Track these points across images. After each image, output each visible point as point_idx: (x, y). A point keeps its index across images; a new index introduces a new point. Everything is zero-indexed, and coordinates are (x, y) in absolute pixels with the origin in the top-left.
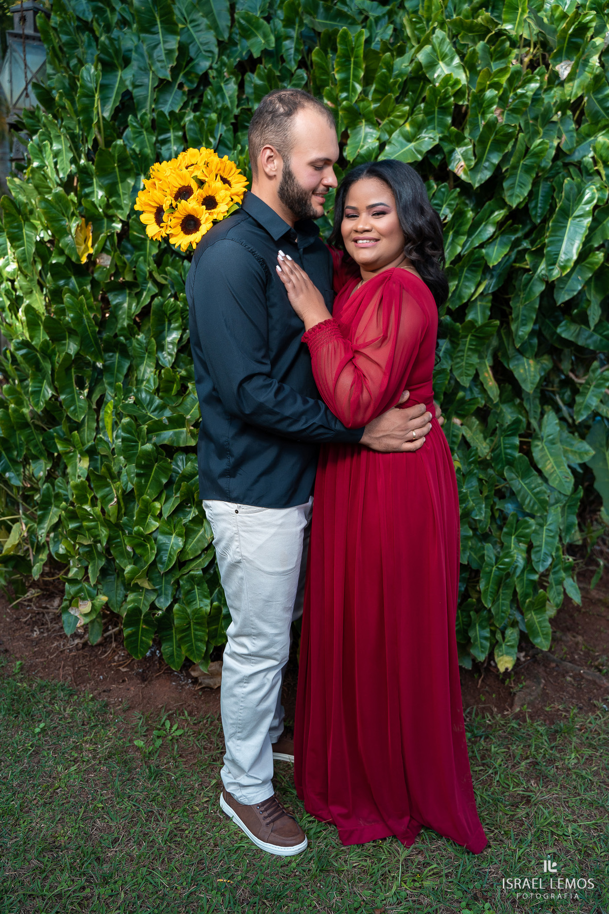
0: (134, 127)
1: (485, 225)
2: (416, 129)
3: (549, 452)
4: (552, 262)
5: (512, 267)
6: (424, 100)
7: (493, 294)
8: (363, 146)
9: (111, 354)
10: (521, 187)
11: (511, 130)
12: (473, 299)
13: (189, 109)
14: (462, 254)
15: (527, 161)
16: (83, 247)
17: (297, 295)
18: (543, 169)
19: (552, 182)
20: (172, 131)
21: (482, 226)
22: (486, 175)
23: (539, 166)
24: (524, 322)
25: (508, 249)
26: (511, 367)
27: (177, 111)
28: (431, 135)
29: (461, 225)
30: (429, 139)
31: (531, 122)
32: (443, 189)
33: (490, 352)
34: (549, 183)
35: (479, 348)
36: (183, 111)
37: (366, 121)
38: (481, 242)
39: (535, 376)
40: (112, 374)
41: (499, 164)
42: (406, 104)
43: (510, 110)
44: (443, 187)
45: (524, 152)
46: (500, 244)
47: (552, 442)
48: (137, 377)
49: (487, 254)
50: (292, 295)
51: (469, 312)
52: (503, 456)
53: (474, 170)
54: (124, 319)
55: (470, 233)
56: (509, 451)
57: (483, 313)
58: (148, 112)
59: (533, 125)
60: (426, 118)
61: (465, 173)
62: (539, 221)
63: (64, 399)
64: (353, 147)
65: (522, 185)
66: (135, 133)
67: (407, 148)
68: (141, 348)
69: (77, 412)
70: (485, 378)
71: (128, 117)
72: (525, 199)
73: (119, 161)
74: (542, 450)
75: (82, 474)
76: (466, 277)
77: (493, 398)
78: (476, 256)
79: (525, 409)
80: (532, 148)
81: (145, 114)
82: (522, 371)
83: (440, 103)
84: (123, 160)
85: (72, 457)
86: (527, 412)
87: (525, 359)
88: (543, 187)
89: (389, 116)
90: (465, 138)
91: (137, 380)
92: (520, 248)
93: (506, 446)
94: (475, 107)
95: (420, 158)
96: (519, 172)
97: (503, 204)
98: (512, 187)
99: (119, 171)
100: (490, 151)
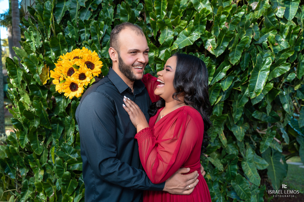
0: (70, 25)
1: (221, 72)
2: (190, 31)
3: (249, 166)
4: (252, 90)
5: (232, 89)
6: (193, 18)
7: (224, 101)
8: (167, 38)
9: (55, 124)
10: (237, 56)
11: (233, 33)
12: (216, 104)
13: (93, 19)
14: (211, 85)
15: (239, 45)
16: (46, 76)
17: (134, 117)
18: (246, 48)
19: (250, 53)
20: (85, 28)
21: (220, 73)
22: (222, 52)
23: (245, 47)
24: (238, 113)
25: (231, 83)
26: (232, 130)
27: (88, 19)
28: (197, 34)
29: (210, 72)
30: (196, 36)
31: (241, 28)
32: (202, 57)
33: (223, 124)
34: (248, 53)
35: (218, 125)
36: (91, 19)
37: (168, 27)
38: (219, 80)
39: (242, 134)
40: (56, 133)
41: (227, 47)
42: (186, 20)
43: (231, 23)
44: (203, 56)
45: (238, 41)
46: (228, 81)
47: (250, 162)
48: (66, 135)
49: (222, 85)
50: (131, 117)
51: (214, 109)
52: (230, 173)
53: (216, 49)
54: (62, 109)
55: (214, 76)
56: (233, 171)
57: (220, 109)
58: (76, 19)
59: (241, 29)
60: (194, 27)
61: (212, 50)
62: (244, 70)
63: (33, 146)
64: (162, 38)
65: (237, 55)
66: (70, 28)
67: (186, 39)
68: (69, 122)
69: (38, 151)
70: (221, 136)
71: (67, 21)
72: (238, 61)
73: (61, 41)
74: (246, 165)
75: (40, 178)
76: (212, 94)
77: (225, 145)
78: (217, 86)
79: (238, 146)
80: (241, 40)
81: (75, 20)
82: (237, 132)
83: (201, 20)
84: (62, 41)
85: (37, 169)
86: (239, 148)
87: (238, 127)
88: (246, 55)
89: (178, 25)
90: (212, 35)
91: (66, 136)
92: (236, 81)
93: (232, 169)
94: (216, 22)
95: (192, 43)
96: (236, 50)
97: (228, 63)
98: (233, 56)
99: (61, 45)
100: (224, 42)
